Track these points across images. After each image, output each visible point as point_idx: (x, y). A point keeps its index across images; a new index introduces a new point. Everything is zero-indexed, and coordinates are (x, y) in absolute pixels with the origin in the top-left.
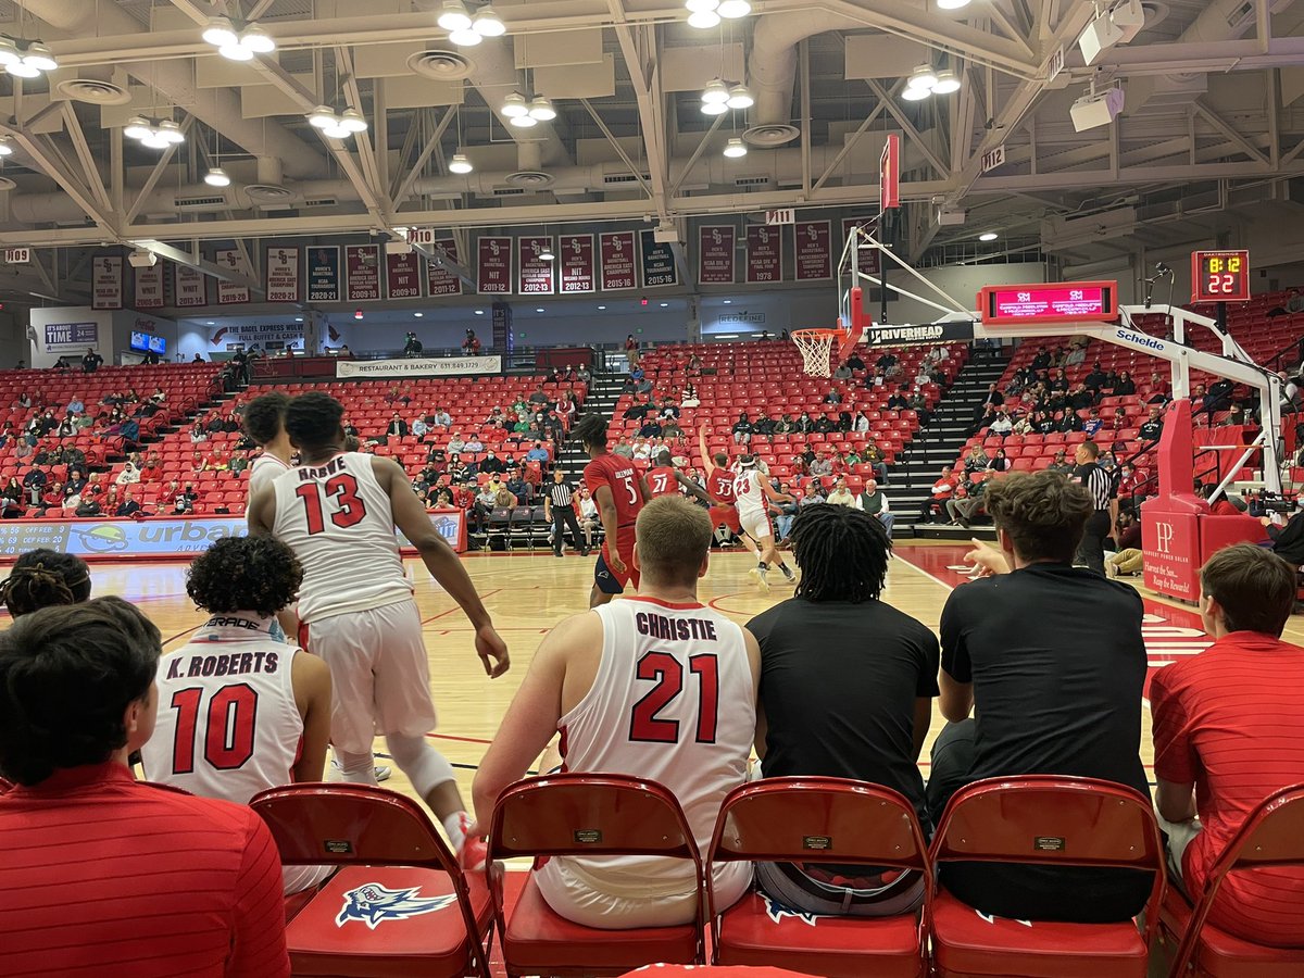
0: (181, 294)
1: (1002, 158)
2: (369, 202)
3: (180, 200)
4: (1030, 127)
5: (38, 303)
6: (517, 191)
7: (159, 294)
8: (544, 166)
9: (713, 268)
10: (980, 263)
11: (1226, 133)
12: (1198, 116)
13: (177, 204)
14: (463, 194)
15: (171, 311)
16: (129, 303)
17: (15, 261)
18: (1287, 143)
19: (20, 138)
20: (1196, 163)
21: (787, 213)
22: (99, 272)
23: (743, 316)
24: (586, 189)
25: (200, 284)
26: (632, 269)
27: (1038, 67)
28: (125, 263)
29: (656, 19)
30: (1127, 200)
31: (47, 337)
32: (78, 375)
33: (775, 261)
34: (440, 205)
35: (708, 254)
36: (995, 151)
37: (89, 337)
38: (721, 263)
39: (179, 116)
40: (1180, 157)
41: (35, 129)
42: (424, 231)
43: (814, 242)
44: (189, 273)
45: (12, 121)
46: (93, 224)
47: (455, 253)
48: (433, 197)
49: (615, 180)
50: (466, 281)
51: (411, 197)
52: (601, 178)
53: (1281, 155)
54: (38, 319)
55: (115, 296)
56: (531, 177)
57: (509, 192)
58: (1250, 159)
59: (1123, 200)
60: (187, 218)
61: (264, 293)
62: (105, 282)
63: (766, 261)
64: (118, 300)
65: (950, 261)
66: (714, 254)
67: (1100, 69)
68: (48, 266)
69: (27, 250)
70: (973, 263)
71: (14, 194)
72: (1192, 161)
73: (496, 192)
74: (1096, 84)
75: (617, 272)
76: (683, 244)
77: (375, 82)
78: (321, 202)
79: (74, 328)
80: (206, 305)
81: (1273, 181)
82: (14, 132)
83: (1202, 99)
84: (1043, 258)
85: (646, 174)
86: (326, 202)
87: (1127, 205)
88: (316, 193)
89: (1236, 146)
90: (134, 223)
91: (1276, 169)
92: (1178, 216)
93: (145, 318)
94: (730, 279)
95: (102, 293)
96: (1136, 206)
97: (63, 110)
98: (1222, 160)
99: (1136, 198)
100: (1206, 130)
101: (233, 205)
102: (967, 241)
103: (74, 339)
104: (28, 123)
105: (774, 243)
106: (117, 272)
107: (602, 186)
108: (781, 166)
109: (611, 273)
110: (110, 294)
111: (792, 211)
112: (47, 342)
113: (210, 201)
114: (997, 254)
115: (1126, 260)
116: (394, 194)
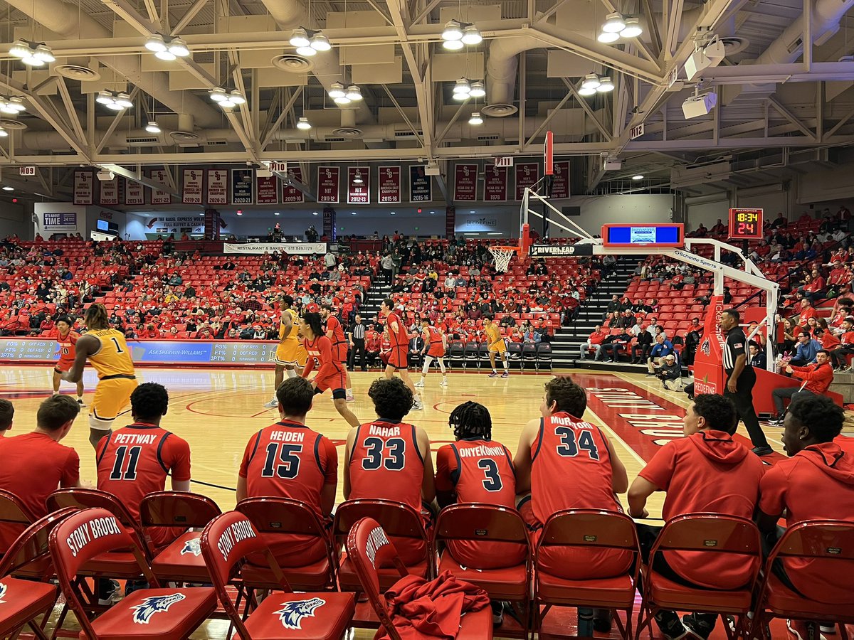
0: (129, 197)
1: (642, 131)
2: (247, 145)
3: (129, 139)
4: (664, 111)
5: (40, 200)
6: (340, 140)
7: (115, 196)
8: (357, 124)
9: (463, 191)
10: (632, 193)
11: (789, 118)
12: (771, 106)
13: (128, 141)
14: (306, 140)
15: (122, 207)
16: (96, 201)
17: (26, 174)
18: (827, 125)
19: (30, 99)
20: (769, 137)
21: (509, 159)
22: (78, 181)
23: (482, 221)
24: (384, 140)
25: (141, 191)
26: (398, 190)
27: (663, 77)
28: (95, 178)
29: (429, 40)
30: (725, 158)
31: (45, 220)
32: (64, 246)
33: (502, 188)
34: (291, 147)
35: (460, 182)
36: (638, 127)
37: (72, 222)
38: (469, 188)
39: (130, 88)
40: (759, 132)
41: (39, 93)
42: (280, 164)
43: (528, 176)
44: (134, 184)
45: (25, 88)
46: (75, 153)
47: (300, 176)
48: (287, 142)
49: (401, 134)
50: (307, 194)
51: (273, 141)
52: (393, 133)
53: (823, 133)
54: (40, 210)
55: (88, 196)
56: (348, 131)
57: (335, 140)
58: (803, 135)
59: (722, 158)
60: (133, 151)
61: (181, 198)
62: (82, 188)
63: (497, 188)
64: (90, 199)
65: (614, 191)
66: (464, 182)
67: (702, 80)
68: (46, 177)
69: (34, 168)
70: (629, 193)
71: (25, 132)
72: (766, 135)
73: (326, 140)
74: (699, 89)
75: (388, 192)
76: (444, 176)
77: (253, 71)
78: (217, 143)
79: (62, 216)
80: (144, 204)
81: (818, 149)
82: (26, 95)
83: (772, 96)
84: (673, 192)
85: (420, 131)
86: (220, 143)
87: (725, 161)
88: (215, 137)
89: (794, 126)
90: (100, 154)
91: (819, 142)
92: (757, 169)
93: (106, 211)
94: (473, 199)
95: (80, 195)
96: (730, 162)
97: (57, 81)
98: (786, 135)
99: (731, 157)
100: (775, 116)
101: (163, 143)
102: (623, 179)
103: (62, 223)
104: (35, 89)
105: (502, 176)
106: (89, 181)
107: (393, 137)
108: (507, 129)
109: (385, 192)
110: (85, 195)
111: (511, 159)
112: (45, 224)
113: (148, 140)
114: (643, 189)
115: (725, 195)
116: (262, 140)
